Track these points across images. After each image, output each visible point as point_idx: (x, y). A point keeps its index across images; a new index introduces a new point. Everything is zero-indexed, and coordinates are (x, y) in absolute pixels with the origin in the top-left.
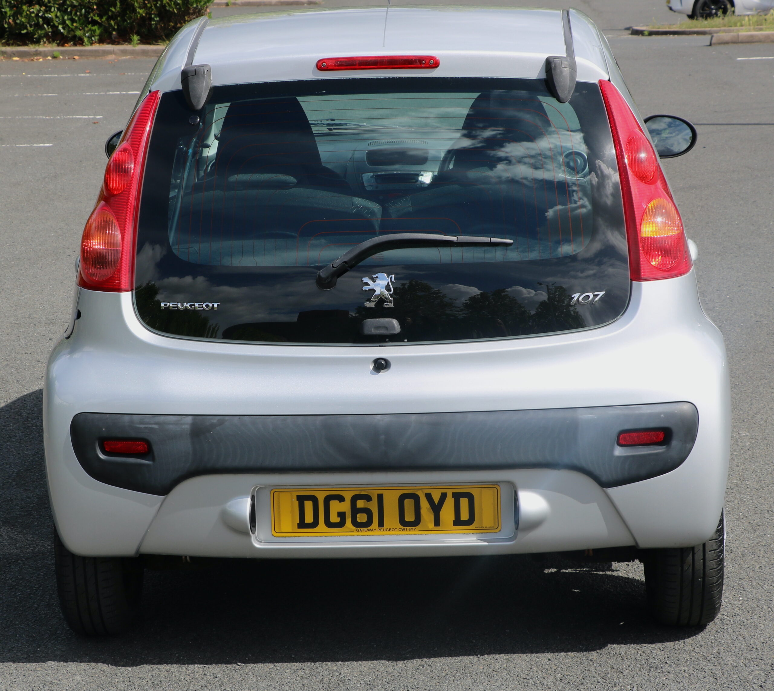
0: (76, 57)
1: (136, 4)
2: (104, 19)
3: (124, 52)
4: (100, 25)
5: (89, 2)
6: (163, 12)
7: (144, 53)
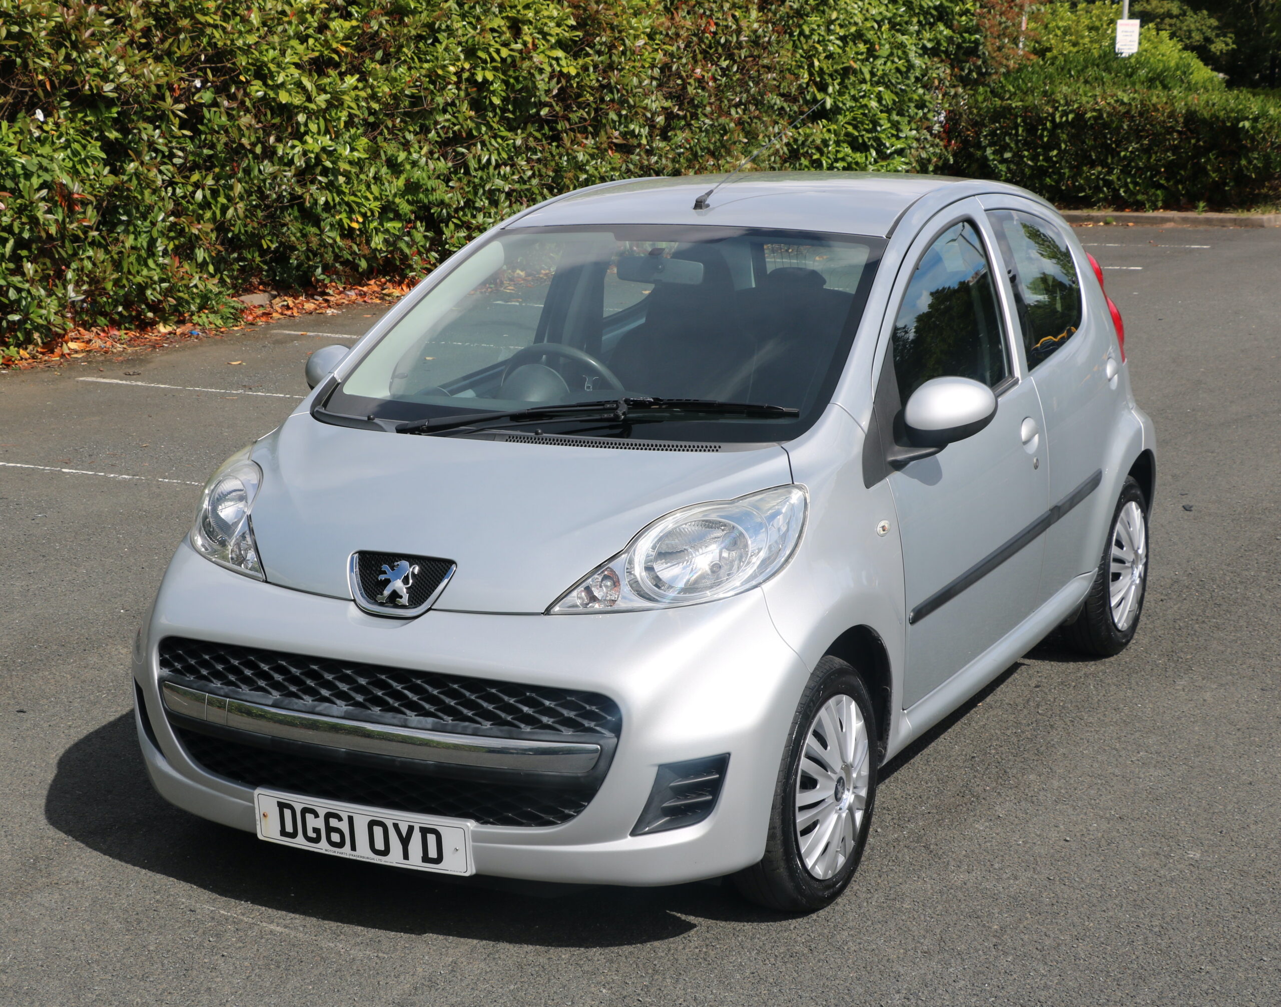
0: (1131, 224)
1: (1209, 167)
2: (1171, 183)
3: (1185, 220)
4: (1165, 189)
5: (1156, 164)
6: (1240, 178)
7: (1208, 221)
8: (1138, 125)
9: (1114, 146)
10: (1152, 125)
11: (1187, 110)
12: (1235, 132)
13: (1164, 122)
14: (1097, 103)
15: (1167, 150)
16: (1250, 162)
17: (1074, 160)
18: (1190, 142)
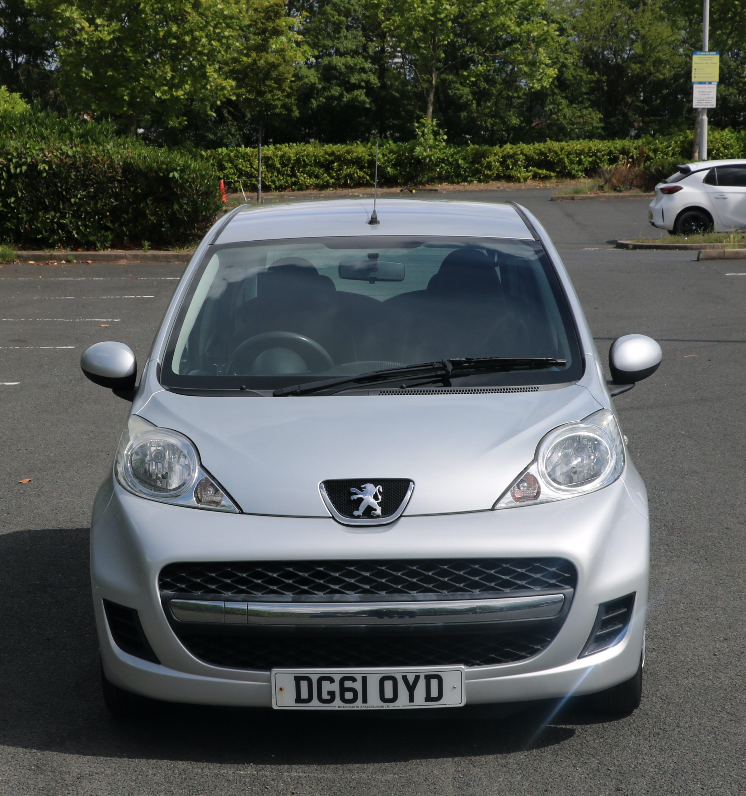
0: (90, 262)
1: (147, 211)
2: (116, 225)
3: (136, 257)
4: (112, 230)
5: (102, 209)
6: (173, 220)
7: (155, 258)
8: (83, 175)
9: (64, 193)
10: (95, 175)
11: (124, 162)
12: (166, 181)
13: (105, 172)
14: (45, 155)
15: (110, 197)
16: (181, 207)
17: (30, 206)
18: (130, 190)
